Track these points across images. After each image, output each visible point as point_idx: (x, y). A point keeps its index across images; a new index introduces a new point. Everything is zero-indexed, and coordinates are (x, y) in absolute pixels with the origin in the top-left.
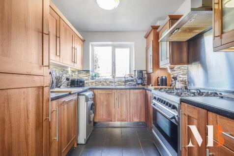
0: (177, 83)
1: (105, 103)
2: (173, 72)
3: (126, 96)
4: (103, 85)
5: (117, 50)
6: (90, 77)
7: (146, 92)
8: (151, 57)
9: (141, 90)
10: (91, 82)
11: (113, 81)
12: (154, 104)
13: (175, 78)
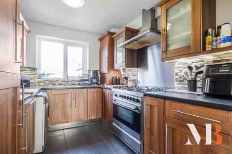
0: (129, 82)
1: (61, 104)
2: (125, 73)
3: (84, 95)
4: (54, 85)
5: (70, 48)
6: (37, 76)
7: (102, 91)
8: (107, 59)
9: (98, 89)
10: (38, 82)
11: (66, 80)
12: (115, 101)
13: (126, 78)
